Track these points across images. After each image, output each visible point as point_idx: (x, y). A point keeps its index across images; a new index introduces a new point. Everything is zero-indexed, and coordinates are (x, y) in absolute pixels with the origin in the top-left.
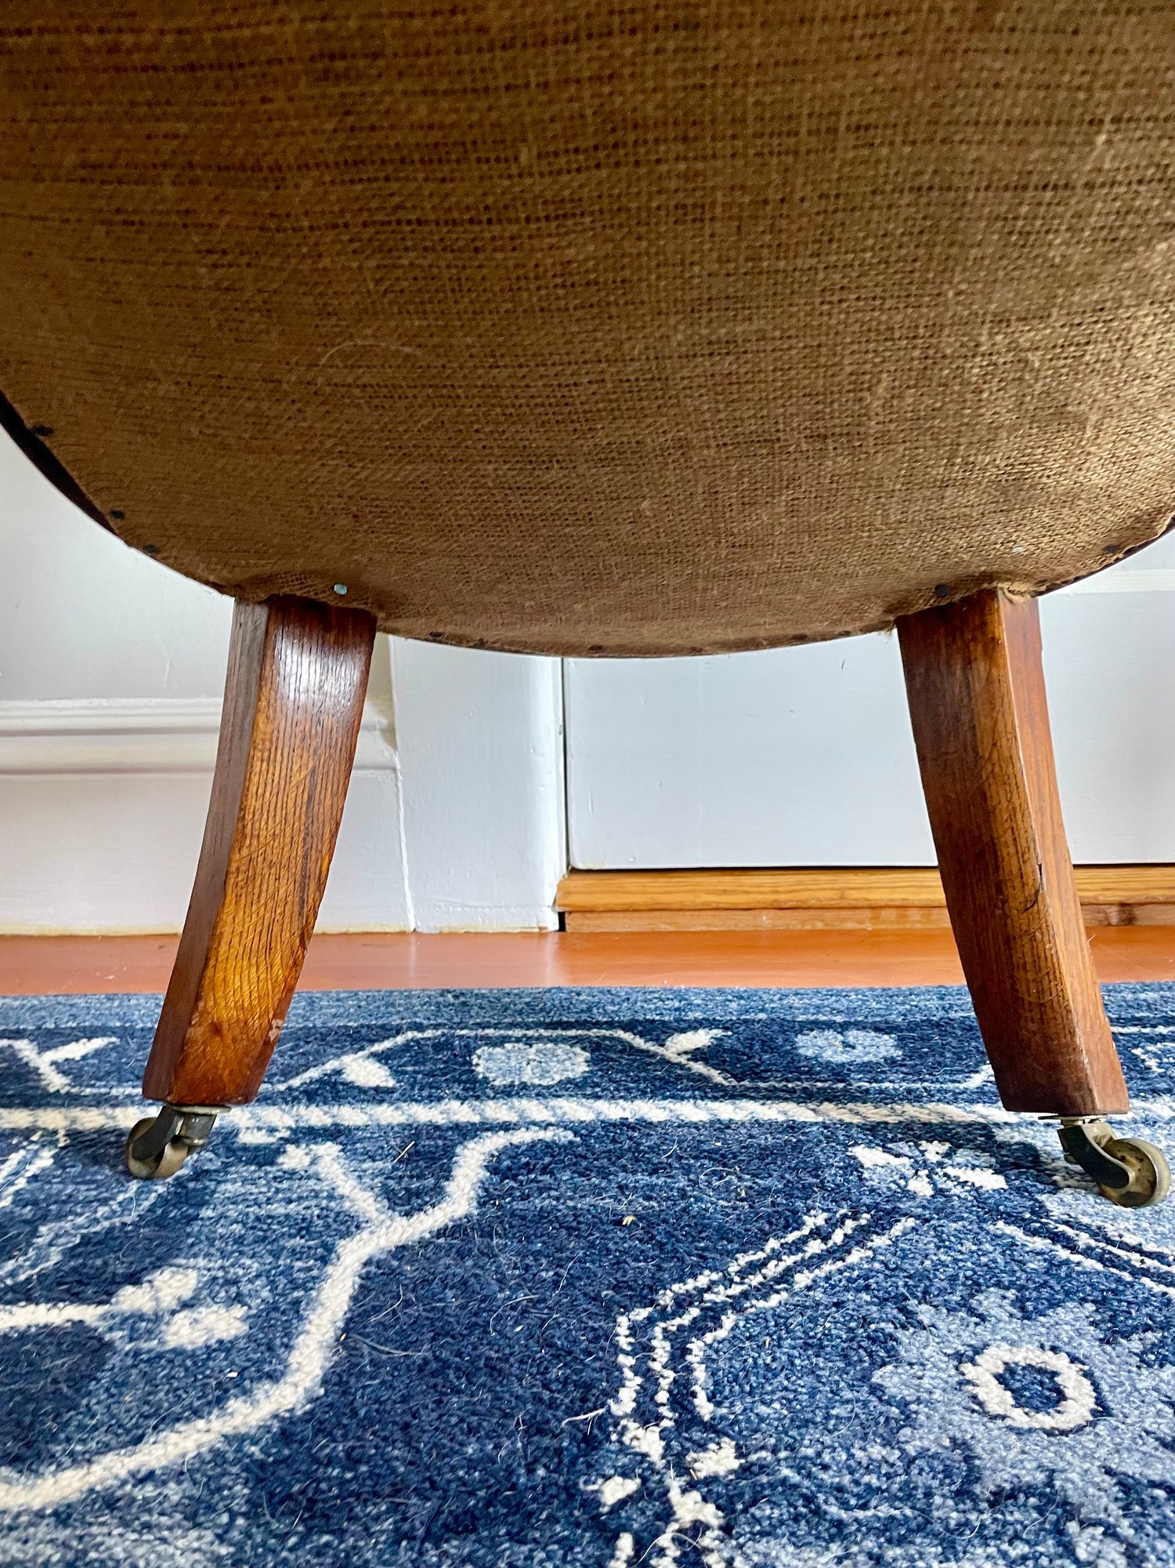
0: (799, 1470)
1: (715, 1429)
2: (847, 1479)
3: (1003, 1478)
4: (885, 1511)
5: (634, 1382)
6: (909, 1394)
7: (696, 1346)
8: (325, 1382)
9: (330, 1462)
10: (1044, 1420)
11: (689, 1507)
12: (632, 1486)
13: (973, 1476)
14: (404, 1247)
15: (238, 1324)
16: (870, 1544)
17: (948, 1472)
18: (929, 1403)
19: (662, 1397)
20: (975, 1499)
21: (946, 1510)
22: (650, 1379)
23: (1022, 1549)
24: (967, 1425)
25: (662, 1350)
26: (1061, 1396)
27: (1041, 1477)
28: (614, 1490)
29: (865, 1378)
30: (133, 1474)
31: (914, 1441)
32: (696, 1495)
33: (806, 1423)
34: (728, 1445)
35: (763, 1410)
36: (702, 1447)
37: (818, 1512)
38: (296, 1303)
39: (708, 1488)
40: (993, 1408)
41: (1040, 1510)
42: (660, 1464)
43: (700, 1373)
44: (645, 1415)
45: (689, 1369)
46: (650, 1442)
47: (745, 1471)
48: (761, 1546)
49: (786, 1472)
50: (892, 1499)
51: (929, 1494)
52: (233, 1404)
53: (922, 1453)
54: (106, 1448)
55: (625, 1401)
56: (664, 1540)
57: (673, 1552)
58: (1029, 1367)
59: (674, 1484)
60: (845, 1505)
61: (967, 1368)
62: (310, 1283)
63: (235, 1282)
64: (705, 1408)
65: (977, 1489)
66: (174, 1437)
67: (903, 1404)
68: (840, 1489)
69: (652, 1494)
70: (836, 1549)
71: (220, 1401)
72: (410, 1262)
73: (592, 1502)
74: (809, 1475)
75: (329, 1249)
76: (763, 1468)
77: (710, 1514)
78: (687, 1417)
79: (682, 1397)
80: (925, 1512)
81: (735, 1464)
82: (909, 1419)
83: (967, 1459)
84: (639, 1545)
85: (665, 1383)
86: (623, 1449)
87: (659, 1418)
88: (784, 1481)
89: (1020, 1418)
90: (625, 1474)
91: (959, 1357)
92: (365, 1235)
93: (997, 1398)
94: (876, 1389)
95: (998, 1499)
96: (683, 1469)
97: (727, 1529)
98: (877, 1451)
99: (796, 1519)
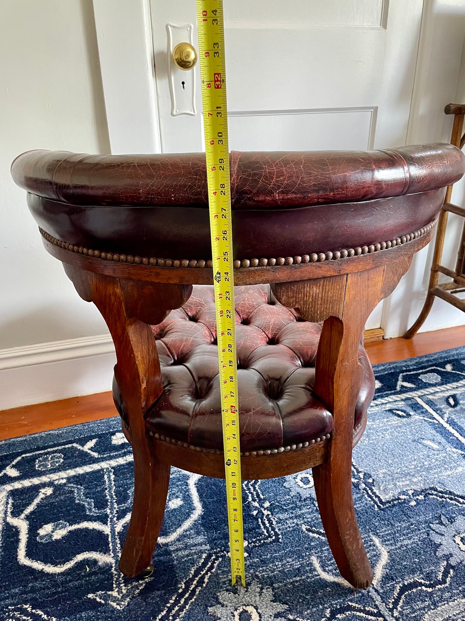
0: (278, 503)
1: (265, 500)
2: (285, 502)
3: (304, 497)
4: (291, 506)
5: (250, 495)
6: (289, 486)
7: (256, 486)
8: (203, 508)
9: (212, 520)
10: (308, 486)
11: (266, 512)
12: (257, 511)
13: (301, 498)
14: (199, 479)
15: (181, 502)
16: (291, 511)
17: (297, 498)
18: (292, 487)
19: (255, 496)
20: (302, 501)
21: (299, 504)
22: (252, 494)
23: (309, 507)
24: (299, 490)
25: (252, 489)
26: (310, 481)
27: (309, 495)
28: (255, 513)
29: (283, 486)
30: (184, 531)
31: (292, 494)
32: (266, 511)
33: (277, 495)
34: (267, 502)
35: (270, 495)
36: (264, 503)
37: (283, 508)
38: (188, 495)
39: (267, 509)
40: (301, 486)
41: (310, 500)
42: (259, 507)
43: (259, 491)
44: (254, 500)
45: (257, 491)
46: (256, 504)
47: (271, 505)
48: (277, 515)
49: (277, 504)
50: (292, 504)
51: (296, 502)
52: (192, 516)
53: (293, 495)
54: (176, 528)
55: (250, 499)
56: (264, 518)
57: (266, 519)
58: (304, 478)
59: (263, 509)
60: (286, 507)
61: (296, 480)
62: (188, 491)
63: (175, 494)
64: (262, 497)
65: (302, 499)
66: (186, 523)
67: (289, 489)
68: (284, 504)
69: (260, 512)
70: (287, 513)
71: (189, 516)
72: (203, 482)
73: (253, 515)
74: (280, 503)
75: (187, 483)
76: (274, 504)
77: (269, 513)
78: (260, 500)
79: (258, 496)
80: (296, 505)
81: (269, 504)
82: (290, 491)
83: (299, 495)
84: (262, 520)
85: (255, 494)
86: (253, 506)
87: (256, 500)
88: (277, 505)
89: (305, 487)
90: (255, 510)
91: (294, 478)
92: (191, 478)
93: (301, 484)
94: (285, 487)
95: (305, 500)
96: (263, 507)
97: (272, 514)
98: (288, 497)
99: (280, 510)
